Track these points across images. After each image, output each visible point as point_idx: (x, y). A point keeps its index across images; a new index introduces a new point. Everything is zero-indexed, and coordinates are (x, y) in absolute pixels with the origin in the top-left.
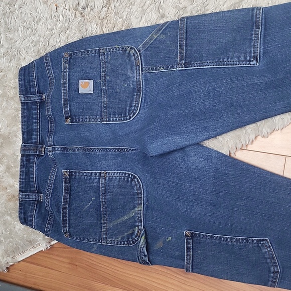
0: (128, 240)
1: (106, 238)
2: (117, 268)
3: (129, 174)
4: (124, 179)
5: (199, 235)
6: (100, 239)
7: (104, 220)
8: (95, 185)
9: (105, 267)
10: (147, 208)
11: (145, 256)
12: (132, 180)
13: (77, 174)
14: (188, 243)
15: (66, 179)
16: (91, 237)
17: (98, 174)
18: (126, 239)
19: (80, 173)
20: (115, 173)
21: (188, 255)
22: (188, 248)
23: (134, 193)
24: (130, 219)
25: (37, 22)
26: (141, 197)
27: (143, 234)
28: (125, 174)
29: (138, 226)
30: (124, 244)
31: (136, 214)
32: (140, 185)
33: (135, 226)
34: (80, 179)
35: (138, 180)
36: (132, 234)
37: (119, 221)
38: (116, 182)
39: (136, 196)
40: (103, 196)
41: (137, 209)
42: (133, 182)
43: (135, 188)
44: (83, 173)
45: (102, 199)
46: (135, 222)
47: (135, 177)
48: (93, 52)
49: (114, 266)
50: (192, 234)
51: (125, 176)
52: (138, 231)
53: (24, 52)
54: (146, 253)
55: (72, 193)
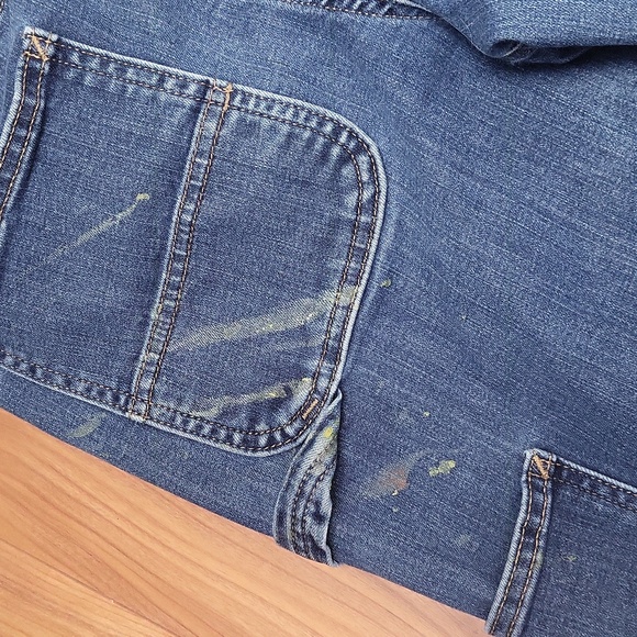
0: (251, 428)
1: (152, 392)
2: (164, 536)
3: (338, 129)
4: (311, 142)
5: (595, 484)
6: (123, 391)
7: (165, 311)
8: (166, 132)
9: (112, 517)
10: (380, 305)
11: (319, 518)
12: (344, 159)
13: (94, 64)
14: (535, 509)
15: (31, 75)
16: (83, 375)
17: (192, 88)
18: (242, 420)
19: (105, 62)
20: (273, 104)
21: (521, 562)
22: (529, 531)
24: (288, 335)
26: (366, 251)
27: (331, 417)
28: (322, 121)
29: (316, 376)
30: (229, 439)
31: (321, 318)
32: (376, 193)
33: (300, 373)
34: (99, 90)
35: (372, 164)
36: (276, 404)
37: (233, 331)
38: (271, 149)
39: (343, 237)
40: (188, 198)
41: (329, 297)
42: (347, 171)
43: (351, 200)
44: (122, 68)
45: (183, 210)
46: (306, 353)
47: (362, 148)
49: (154, 522)
50: (558, 468)
51: (316, 132)
52: (309, 400)
54: (326, 507)
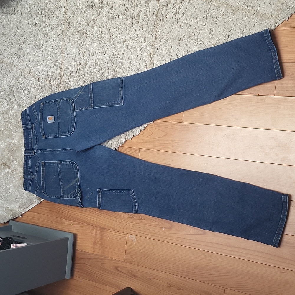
0: (73, 195)
1: (63, 195)
2: (71, 211)
3: (71, 162)
4: (69, 164)
5: (104, 190)
6: (61, 196)
7: (62, 186)
8: (56, 168)
9: (65, 211)
10: (81, 178)
11: (80, 202)
12: (73, 165)
13: (48, 163)
14: (99, 195)
15: (43, 166)
16: (57, 195)
17: (57, 163)
18: (72, 195)
19: (49, 162)
20: (65, 162)
21: (98, 201)
22: (99, 197)
23: (74, 171)
24: (74, 184)
25: (30, 87)
26: (78, 173)
27: (79, 192)
28: (70, 162)
29: (77, 188)
30: (72, 198)
31: (76, 182)
32: (77, 167)
33: (76, 188)
34: (49, 165)
35: (75, 164)
36: (75, 192)
37: (69, 186)
38: (65, 166)
39: (76, 173)
40: (60, 174)
41: (76, 179)
42: (73, 166)
43: (75, 169)
44: (50, 162)
45: (60, 175)
46: (76, 186)
47: (74, 163)
48: (54, 102)
49: (70, 210)
50: (101, 190)
51: (69, 163)
52: (77, 191)
53: (25, 103)
54: (80, 201)
55: (46, 173)
